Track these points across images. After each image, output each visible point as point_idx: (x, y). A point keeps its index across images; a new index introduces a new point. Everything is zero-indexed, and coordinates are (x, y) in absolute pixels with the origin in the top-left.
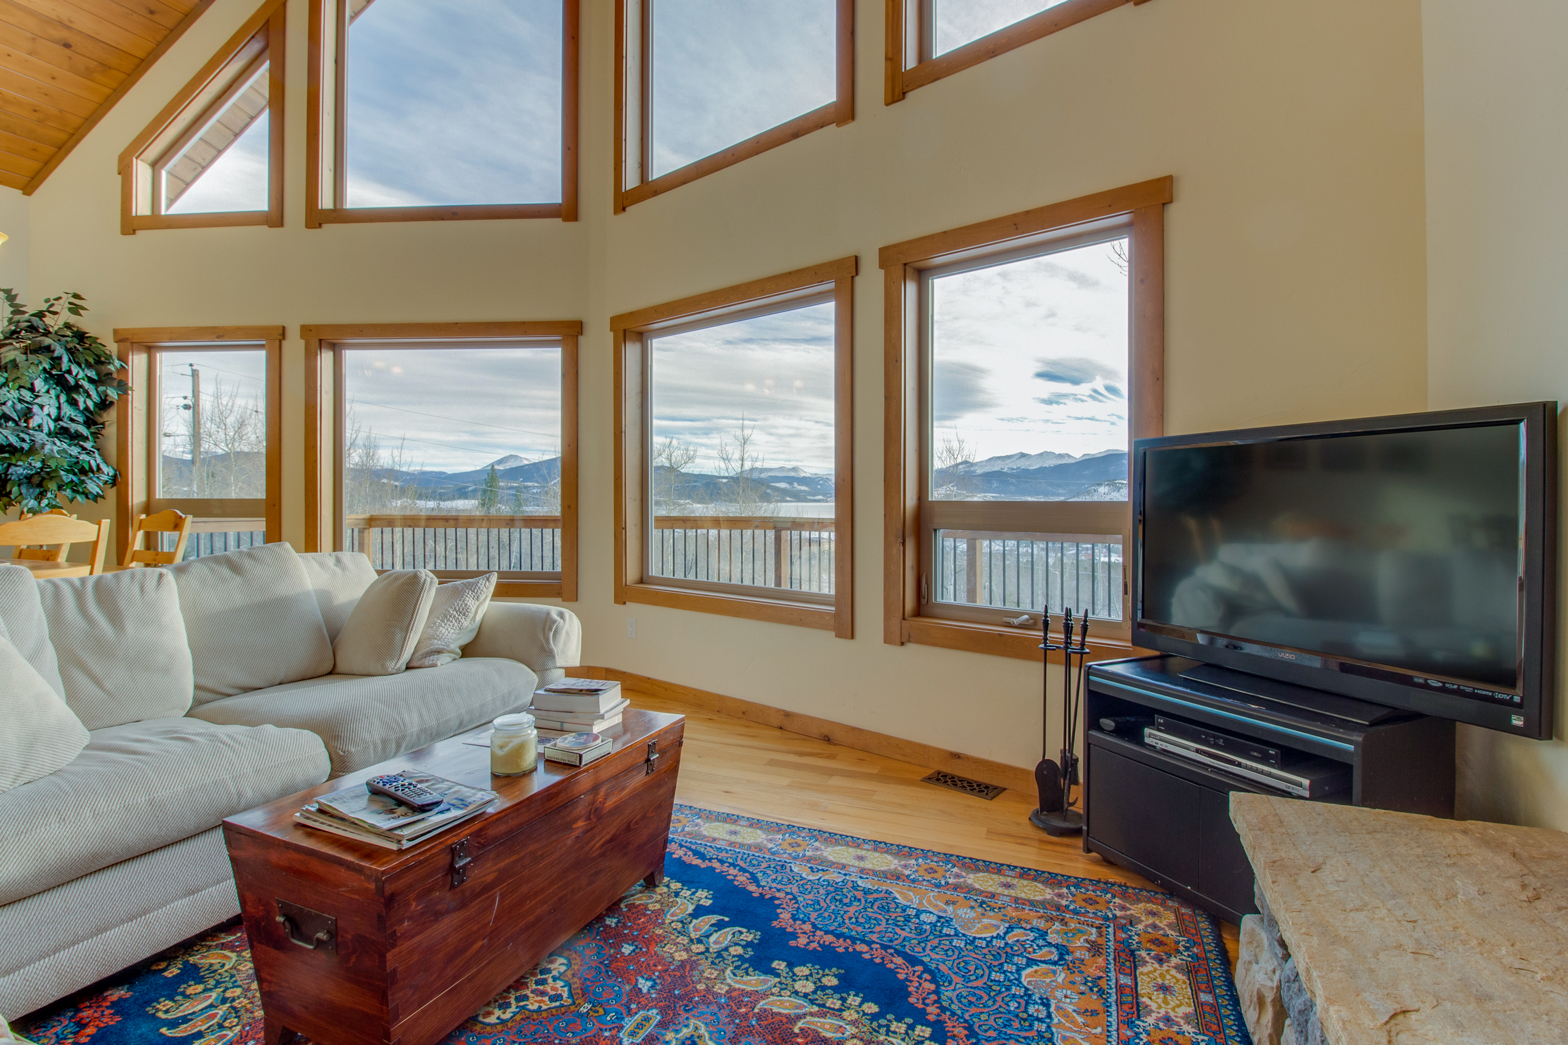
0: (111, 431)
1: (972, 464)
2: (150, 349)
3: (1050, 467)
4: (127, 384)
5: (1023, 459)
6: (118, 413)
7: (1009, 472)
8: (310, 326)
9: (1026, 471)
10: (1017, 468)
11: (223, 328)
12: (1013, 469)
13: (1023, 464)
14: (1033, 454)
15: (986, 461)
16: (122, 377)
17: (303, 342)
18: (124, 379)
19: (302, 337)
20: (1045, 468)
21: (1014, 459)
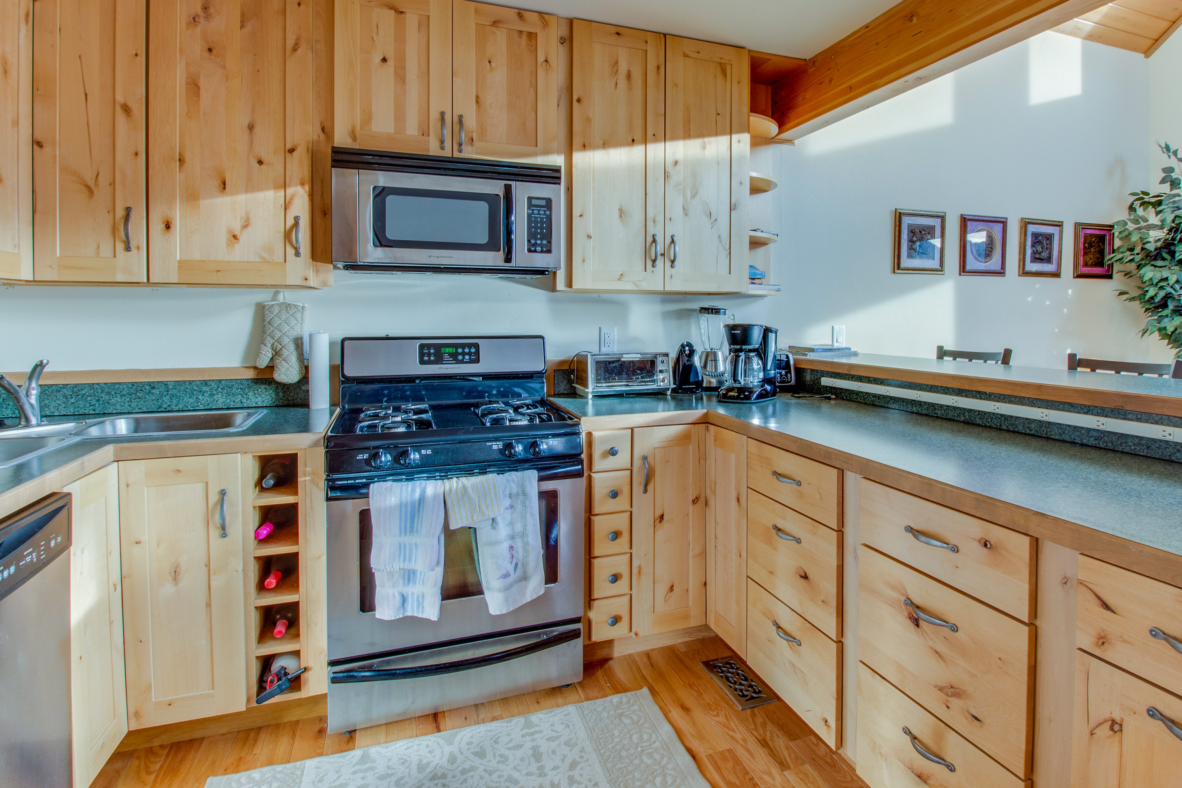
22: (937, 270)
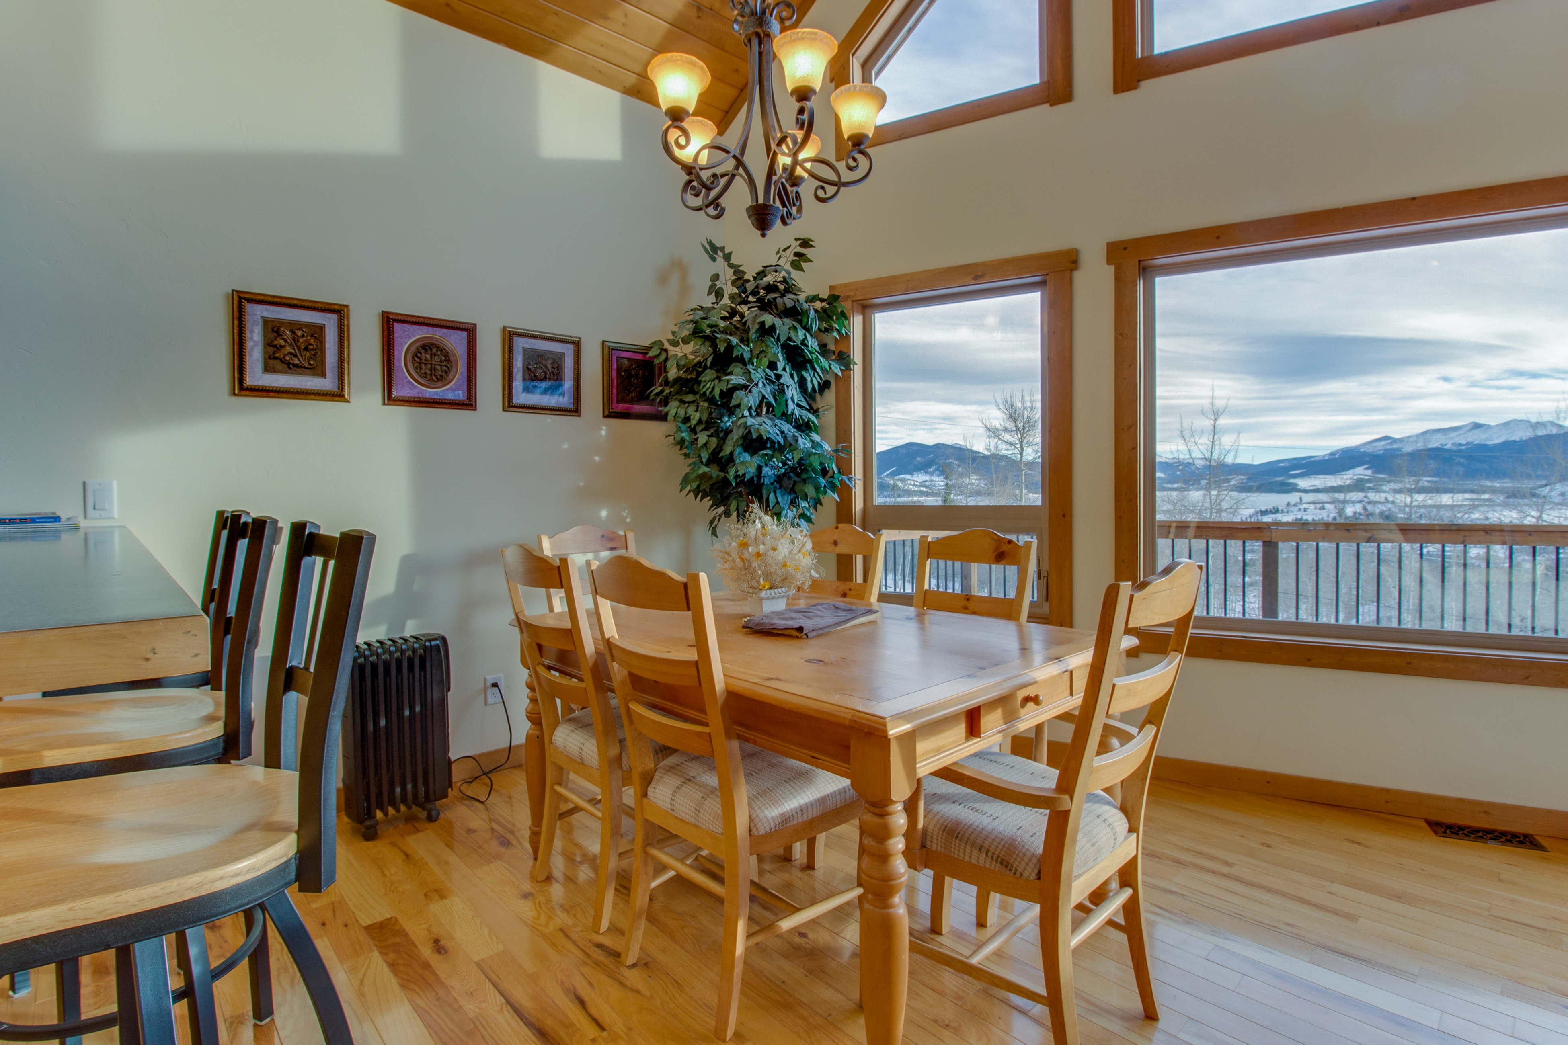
0: (829, 418)
1: (1395, 441)
2: (866, 308)
3: (1521, 441)
4: (849, 356)
5: (1476, 432)
6: (837, 396)
7: (1455, 448)
8: (1123, 242)
9: (1482, 447)
10: (1468, 444)
11: (984, 264)
12: (1460, 445)
13: (1477, 438)
14: (1493, 424)
15: (1418, 436)
16: (842, 348)
17: (1112, 269)
18: (845, 350)
19: (1109, 262)
20: (1514, 441)
21: (1460, 432)
22: (336, 396)
